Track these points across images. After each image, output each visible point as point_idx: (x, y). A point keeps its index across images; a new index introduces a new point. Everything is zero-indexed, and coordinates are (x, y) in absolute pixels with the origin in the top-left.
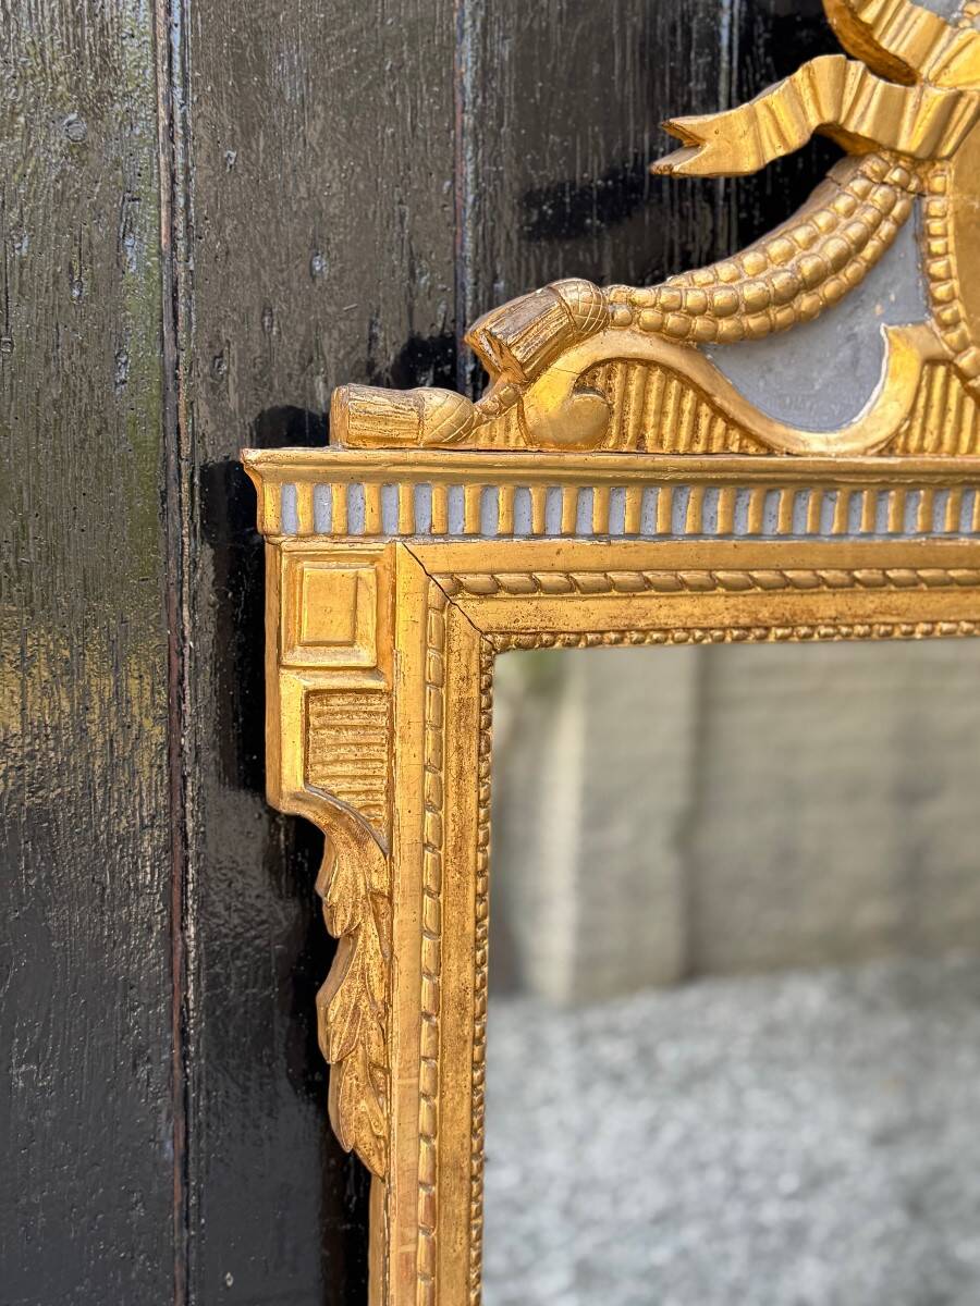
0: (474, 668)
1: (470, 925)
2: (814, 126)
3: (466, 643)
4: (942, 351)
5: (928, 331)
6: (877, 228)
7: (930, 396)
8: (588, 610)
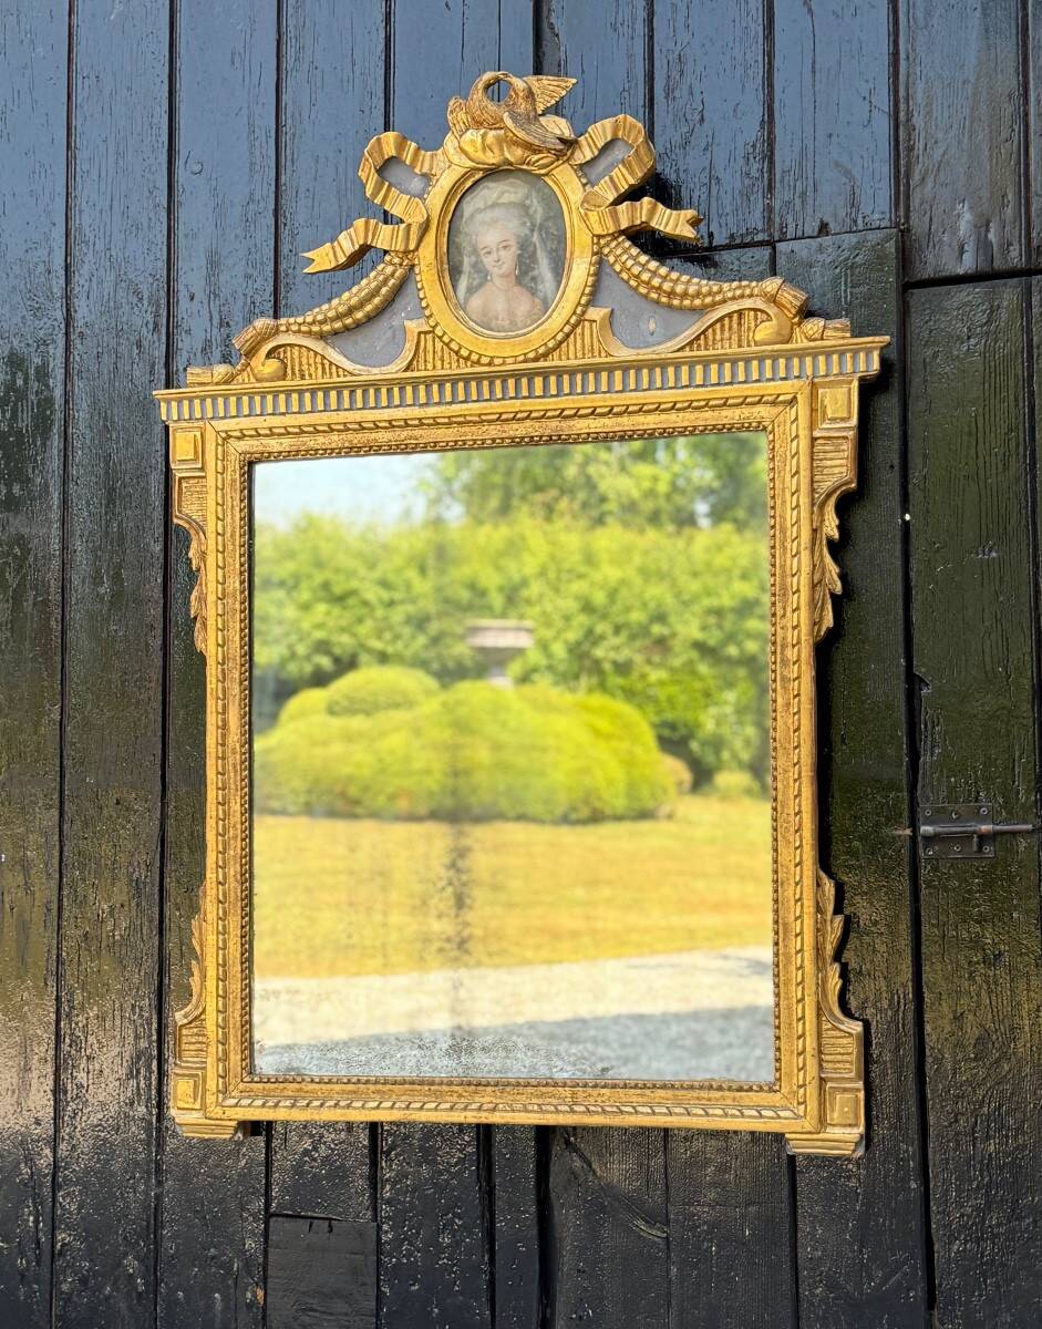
0: (237, 467)
1: (238, 566)
2: (357, 247)
3: (233, 457)
4: (427, 328)
5: (423, 320)
6: (385, 282)
7: (425, 347)
8: (281, 443)
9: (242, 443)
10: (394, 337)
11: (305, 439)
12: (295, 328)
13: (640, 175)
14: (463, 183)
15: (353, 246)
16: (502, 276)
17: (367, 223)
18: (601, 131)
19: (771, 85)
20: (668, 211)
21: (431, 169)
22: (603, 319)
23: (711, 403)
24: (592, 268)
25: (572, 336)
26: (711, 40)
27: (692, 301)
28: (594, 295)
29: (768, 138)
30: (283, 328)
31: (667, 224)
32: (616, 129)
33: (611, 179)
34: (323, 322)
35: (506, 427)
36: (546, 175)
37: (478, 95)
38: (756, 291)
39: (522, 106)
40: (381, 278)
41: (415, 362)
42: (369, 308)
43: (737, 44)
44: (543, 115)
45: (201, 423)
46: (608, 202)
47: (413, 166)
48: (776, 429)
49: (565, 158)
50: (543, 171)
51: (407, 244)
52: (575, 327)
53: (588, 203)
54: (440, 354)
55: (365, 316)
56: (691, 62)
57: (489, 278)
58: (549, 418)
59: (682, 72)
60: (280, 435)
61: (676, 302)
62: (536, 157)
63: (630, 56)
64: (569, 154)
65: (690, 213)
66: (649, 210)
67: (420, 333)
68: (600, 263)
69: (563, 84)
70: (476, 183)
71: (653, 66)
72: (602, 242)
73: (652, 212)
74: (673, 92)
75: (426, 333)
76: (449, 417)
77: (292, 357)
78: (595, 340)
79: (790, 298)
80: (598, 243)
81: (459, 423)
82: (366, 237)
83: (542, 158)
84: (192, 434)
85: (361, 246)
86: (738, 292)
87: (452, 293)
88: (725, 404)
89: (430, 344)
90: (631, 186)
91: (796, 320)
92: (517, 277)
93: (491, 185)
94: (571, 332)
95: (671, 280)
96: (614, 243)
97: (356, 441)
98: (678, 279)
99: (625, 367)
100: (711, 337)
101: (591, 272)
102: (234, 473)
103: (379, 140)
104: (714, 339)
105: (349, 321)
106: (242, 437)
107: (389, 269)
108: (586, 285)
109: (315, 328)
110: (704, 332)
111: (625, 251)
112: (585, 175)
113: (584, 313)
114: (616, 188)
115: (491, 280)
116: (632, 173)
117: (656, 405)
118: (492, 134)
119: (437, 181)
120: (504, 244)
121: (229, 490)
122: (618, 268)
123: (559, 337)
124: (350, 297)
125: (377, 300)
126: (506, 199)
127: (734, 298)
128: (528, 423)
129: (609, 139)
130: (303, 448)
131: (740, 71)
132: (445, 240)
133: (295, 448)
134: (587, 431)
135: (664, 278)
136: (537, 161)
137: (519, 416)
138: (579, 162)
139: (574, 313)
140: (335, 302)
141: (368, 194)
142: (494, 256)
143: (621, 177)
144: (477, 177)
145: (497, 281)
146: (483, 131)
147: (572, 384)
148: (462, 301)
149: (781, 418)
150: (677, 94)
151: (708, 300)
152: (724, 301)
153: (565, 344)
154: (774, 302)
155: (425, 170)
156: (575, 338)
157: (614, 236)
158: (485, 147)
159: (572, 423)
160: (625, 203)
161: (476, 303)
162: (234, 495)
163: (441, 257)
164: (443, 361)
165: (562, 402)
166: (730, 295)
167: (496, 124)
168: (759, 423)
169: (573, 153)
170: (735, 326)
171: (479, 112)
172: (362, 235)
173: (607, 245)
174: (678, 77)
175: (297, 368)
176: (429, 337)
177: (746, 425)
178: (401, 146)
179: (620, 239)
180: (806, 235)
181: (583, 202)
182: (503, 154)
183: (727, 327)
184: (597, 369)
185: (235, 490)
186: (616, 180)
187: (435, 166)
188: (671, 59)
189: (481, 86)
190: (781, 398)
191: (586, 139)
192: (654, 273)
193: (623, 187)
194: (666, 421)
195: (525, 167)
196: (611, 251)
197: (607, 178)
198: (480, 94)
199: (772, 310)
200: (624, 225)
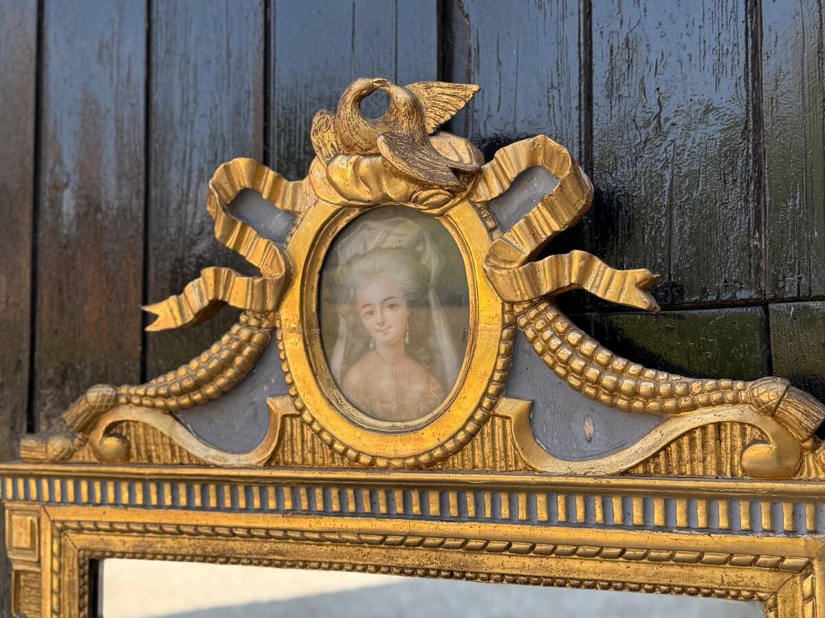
0: (76, 566)
2: (206, 303)
3: (71, 554)
4: (293, 411)
5: (288, 399)
6: (239, 351)
7: (292, 434)
8: (124, 542)
9: (82, 536)
10: (255, 416)
11: (151, 539)
12: (136, 401)
13: (567, 219)
14: (335, 223)
15: (202, 300)
16: (389, 345)
17: (217, 274)
18: (512, 158)
19: (757, 78)
20: (609, 270)
21: (294, 204)
22: (520, 417)
23: (678, 555)
24: (503, 347)
25: (478, 437)
26: (671, 16)
27: (645, 404)
28: (506, 384)
29: (755, 153)
30: (123, 400)
31: (607, 289)
32: (533, 154)
33: (528, 222)
34: (168, 396)
35: (393, 552)
36: (442, 215)
37: (347, 109)
38: (743, 395)
39: (405, 127)
40: (234, 345)
41: (280, 452)
42: (221, 381)
43: (707, 22)
44: (434, 134)
45: (37, 506)
46: (523, 257)
47: (272, 199)
48: (780, 606)
49: (464, 194)
50: (435, 211)
51: (264, 303)
52: (480, 425)
53: (495, 257)
54: (309, 444)
55: (216, 392)
56: (642, 47)
57: (371, 346)
58: (448, 547)
59: (630, 63)
60: (122, 531)
61: (622, 402)
62: (424, 194)
63: (560, 42)
64: (469, 188)
65: (640, 274)
66: (580, 268)
67: (284, 417)
68: (515, 338)
69: (461, 93)
70: (351, 223)
71: (591, 52)
72: (517, 309)
73: (585, 271)
74: (618, 88)
75: (293, 416)
76: (320, 532)
77: (136, 435)
78: (509, 443)
79: (799, 415)
80: (511, 311)
81: (333, 541)
82: (216, 290)
83: (432, 196)
84: (29, 518)
85: (211, 302)
86: (715, 396)
87: (324, 366)
88: (699, 559)
89: (297, 431)
90: (555, 233)
91: (808, 444)
92: (407, 346)
93: (371, 224)
94: (477, 431)
95: (614, 371)
96: (533, 313)
97: (209, 549)
98: (624, 370)
99: (551, 490)
100: (674, 455)
101: (502, 351)
102: (72, 575)
103: (227, 169)
104: (680, 458)
105: (197, 397)
106: (80, 530)
107: (245, 333)
108: (494, 370)
109: (160, 403)
110: (664, 448)
111: (549, 324)
112: (493, 216)
113: (493, 406)
114: (534, 235)
115: (375, 348)
116: (555, 216)
117: (598, 549)
118: (365, 163)
119: (302, 220)
120: (390, 302)
121: (66, 595)
122: (538, 347)
123: (461, 436)
124: (199, 366)
125: (230, 373)
126: (391, 241)
127: (708, 404)
128: (421, 552)
129: (524, 167)
130: (149, 550)
131: (710, 59)
132: (314, 295)
133: (141, 549)
134: (500, 571)
135: (605, 367)
136: (427, 198)
137: (409, 540)
138: (484, 199)
139: (480, 405)
140: (182, 371)
141: (218, 235)
142: (377, 317)
143: (541, 220)
144: (352, 215)
145: (382, 351)
146: (354, 158)
147: (478, 506)
148: (338, 376)
149: (787, 590)
150: (624, 91)
151: (670, 404)
152: (694, 407)
153: (469, 446)
154: (773, 416)
155: (288, 206)
156: (482, 438)
157: (533, 304)
158: (358, 178)
159: (480, 558)
160: (546, 259)
161: (355, 378)
162: (71, 601)
163: (309, 321)
164: (314, 453)
165: (467, 528)
166: (702, 399)
167: (369, 151)
168: (753, 592)
169: (475, 187)
170: (711, 443)
171: (347, 133)
172: (211, 289)
173: (524, 312)
174: (624, 68)
175: (143, 448)
176: (296, 422)
177: (732, 593)
178: (256, 176)
179: (542, 307)
180: (814, 294)
181: (488, 257)
182: (381, 190)
183: (698, 442)
184: (512, 490)
185: (73, 596)
186: (535, 223)
187: (299, 201)
188: (615, 45)
189: (350, 98)
190: (787, 562)
191: (493, 168)
192: (590, 359)
193: (545, 233)
194: (612, 572)
195: (412, 205)
196: (528, 323)
197: (522, 221)
198: (349, 110)
199: (770, 427)
200: (546, 288)
